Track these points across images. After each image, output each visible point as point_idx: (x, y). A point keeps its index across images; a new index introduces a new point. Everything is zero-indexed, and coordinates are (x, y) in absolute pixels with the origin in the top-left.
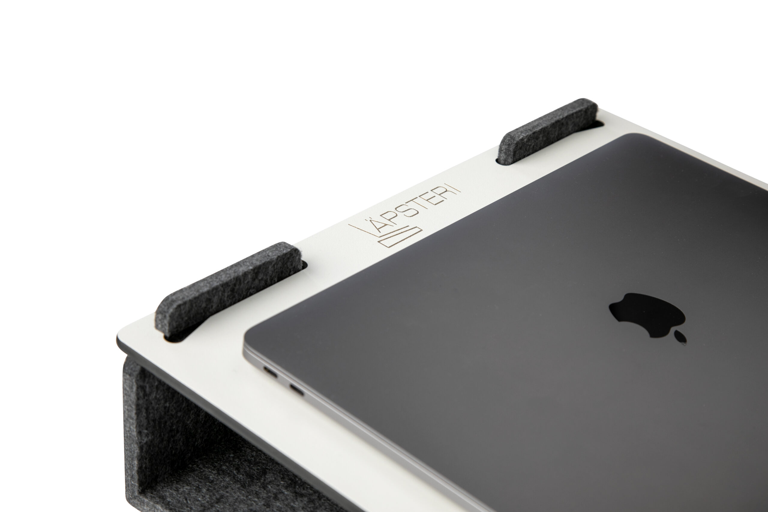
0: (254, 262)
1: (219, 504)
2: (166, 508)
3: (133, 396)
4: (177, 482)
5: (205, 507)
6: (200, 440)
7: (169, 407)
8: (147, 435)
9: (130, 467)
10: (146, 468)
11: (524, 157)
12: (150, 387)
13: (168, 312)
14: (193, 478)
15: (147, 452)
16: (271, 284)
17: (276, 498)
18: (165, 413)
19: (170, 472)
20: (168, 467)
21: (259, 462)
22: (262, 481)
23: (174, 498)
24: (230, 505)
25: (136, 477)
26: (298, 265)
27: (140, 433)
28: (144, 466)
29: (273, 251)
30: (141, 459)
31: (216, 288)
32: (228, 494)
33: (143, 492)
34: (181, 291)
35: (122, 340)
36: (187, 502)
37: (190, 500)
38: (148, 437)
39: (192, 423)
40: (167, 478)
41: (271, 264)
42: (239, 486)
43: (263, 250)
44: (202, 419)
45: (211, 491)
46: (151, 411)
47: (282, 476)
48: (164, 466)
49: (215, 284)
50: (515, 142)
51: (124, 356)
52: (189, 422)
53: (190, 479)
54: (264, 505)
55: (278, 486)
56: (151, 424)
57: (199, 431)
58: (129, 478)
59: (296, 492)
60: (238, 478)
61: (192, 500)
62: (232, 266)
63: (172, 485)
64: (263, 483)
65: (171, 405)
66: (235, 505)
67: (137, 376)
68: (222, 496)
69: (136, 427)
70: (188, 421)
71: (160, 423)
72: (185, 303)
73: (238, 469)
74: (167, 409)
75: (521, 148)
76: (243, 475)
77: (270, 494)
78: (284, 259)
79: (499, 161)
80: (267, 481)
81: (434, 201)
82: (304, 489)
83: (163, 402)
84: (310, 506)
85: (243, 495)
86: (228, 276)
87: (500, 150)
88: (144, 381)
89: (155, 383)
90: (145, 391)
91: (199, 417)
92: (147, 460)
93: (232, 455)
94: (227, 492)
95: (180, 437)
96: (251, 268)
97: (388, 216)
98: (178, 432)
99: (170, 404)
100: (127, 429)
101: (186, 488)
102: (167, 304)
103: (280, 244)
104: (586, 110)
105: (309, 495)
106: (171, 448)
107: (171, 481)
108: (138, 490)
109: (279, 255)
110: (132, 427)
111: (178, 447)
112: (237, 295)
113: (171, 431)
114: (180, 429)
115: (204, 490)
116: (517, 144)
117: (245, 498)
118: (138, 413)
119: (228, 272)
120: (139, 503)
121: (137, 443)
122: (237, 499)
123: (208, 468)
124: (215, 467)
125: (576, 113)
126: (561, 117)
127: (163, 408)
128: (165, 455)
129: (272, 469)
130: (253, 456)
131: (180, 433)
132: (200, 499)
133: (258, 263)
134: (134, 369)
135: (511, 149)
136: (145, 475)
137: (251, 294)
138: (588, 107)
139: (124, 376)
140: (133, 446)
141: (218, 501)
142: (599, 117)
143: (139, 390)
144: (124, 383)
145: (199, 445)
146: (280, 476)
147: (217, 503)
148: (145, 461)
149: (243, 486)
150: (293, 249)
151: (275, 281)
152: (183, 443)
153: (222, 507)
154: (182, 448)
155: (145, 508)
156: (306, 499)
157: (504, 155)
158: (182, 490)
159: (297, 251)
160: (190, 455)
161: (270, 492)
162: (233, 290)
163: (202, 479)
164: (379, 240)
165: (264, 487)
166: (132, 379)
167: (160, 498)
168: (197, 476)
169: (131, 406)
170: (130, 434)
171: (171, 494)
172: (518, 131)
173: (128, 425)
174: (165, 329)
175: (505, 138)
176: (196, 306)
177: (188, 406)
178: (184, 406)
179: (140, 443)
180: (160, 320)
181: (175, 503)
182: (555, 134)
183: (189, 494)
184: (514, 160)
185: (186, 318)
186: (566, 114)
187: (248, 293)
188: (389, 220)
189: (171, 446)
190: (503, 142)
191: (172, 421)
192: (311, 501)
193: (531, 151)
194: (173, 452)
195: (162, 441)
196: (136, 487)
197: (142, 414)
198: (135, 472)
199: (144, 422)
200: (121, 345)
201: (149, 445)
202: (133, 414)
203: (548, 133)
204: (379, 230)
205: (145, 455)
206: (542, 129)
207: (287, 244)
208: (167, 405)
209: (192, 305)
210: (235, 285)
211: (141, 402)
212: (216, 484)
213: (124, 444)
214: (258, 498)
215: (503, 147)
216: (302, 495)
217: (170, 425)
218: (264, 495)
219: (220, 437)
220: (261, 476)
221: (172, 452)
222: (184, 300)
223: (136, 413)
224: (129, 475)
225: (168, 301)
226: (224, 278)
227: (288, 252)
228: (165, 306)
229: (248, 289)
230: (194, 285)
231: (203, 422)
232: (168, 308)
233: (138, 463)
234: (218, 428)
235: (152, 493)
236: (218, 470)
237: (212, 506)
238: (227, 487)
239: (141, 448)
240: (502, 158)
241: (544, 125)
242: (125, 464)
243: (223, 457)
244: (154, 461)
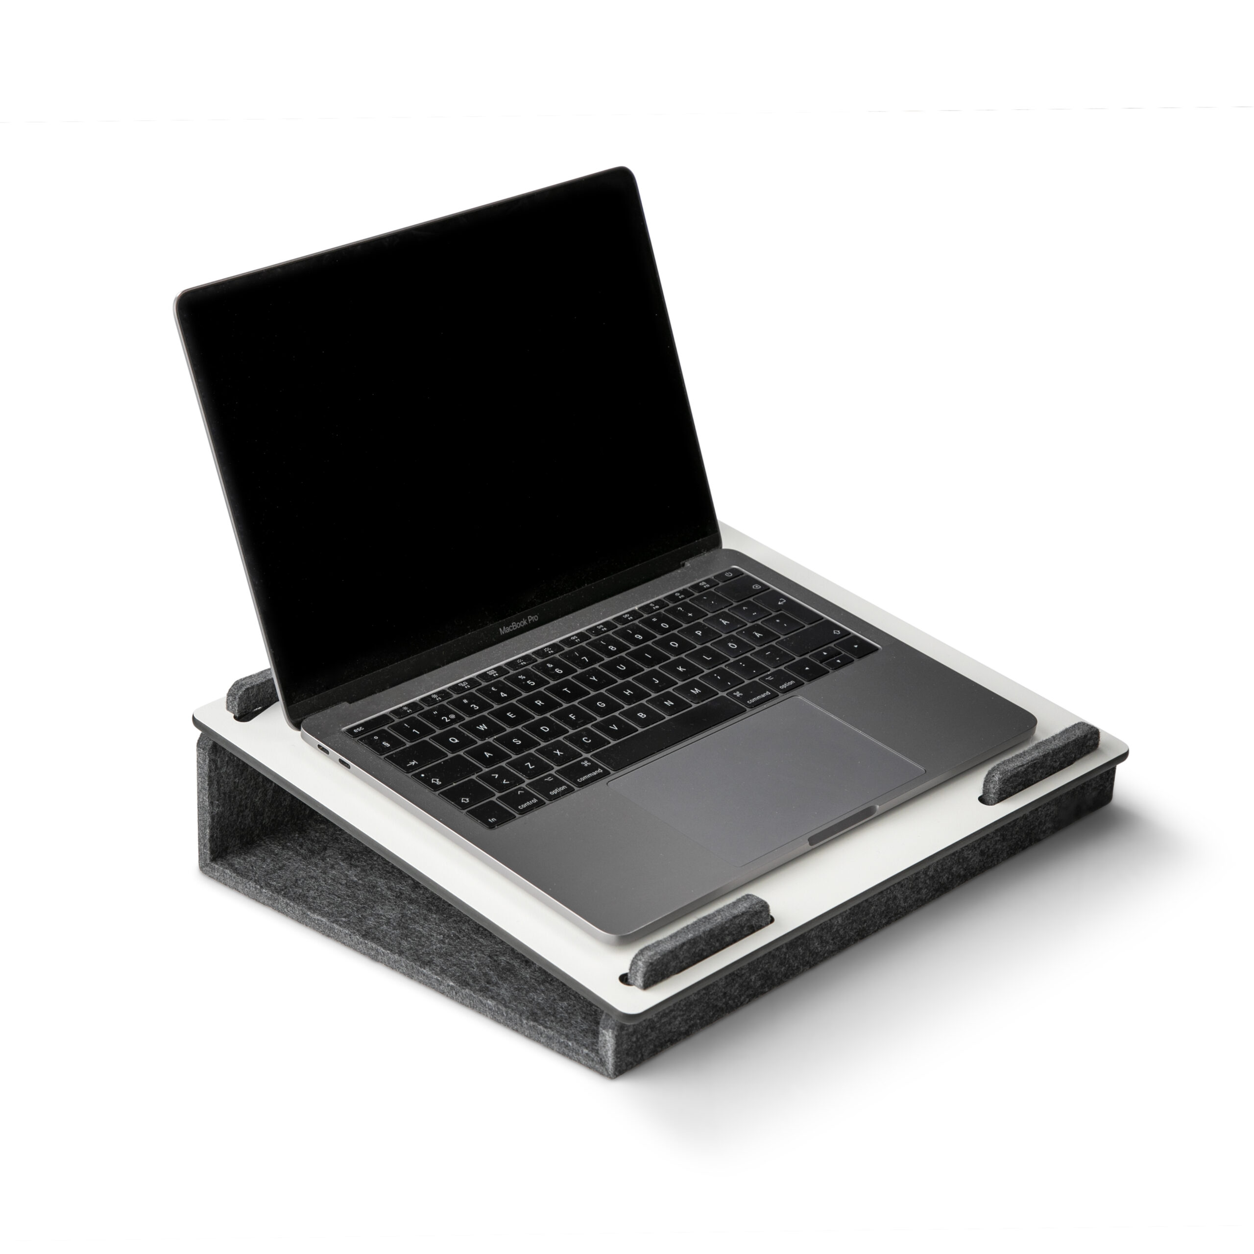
1: (282, 870)
2: (234, 872)
3: (206, 768)
4: (245, 854)
5: (268, 872)
6: (267, 819)
7: (238, 782)
8: (218, 806)
9: (203, 836)
10: (217, 837)
12: (221, 762)
13: (237, 694)
14: (260, 851)
15: (218, 822)
17: (332, 867)
18: (235, 788)
19: (239, 845)
20: (237, 841)
21: (321, 841)
23: (241, 865)
24: (290, 872)
25: (208, 845)
27: (211, 803)
28: (215, 835)
30: (212, 829)
32: (290, 864)
33: (214, 860)
34: (251, 677)
35: (197, 718)
36: (253, 869)
37: (255, 867)
38: (219, 808)
39: (260, 801)
40: (236, 850)
42: (300, 858)
44: (269, 799)
45: (275, 861)
46: (222, 784)
47: (340, 852)
48: (234, 839)
51: (198, 733)
52: (257, 800)
53: (257, 852)
55: (336, 859)
56: (222, 796)
57: (267, 810)
58: (202, 847)
59: (351, 864)
60: (300, 852)
61: (257, 867)
63: (241, 856)
64: (323, 857)
65: (240, 781)
66: (295, 872)
67: (210, 749)
68: (284, 865)
69: (208, 797)
70: (256, 798)
71: (230, 797)
72: (253, 687)
73: (301, 846)
74: (236, 784)
76: (305, 850)
77: (327, 865)
80: (326, 855)
82: (359, 862)
84: (362, 874)
85: (304, 865)
88: (216, 755)
89: (225, 758)
90: (216, 764)
91: (267, 796)
92: (218, 830)
93: (297, 835)
94: (289, 862)
95: (248, 813)
98: (246, 808)
99: (239, 779)
100: (201, 800)
101: (253, 858)
102: (237, 687)
105: (363, 866)
106: (240, 822)
107: (240, 853)
108: (210, 858)
110: (205, 798)
111: (247, 822)
113: (240, 806)
114: (249, 805)
115: (269, 861)
118: (210, 785)
120: (210, 870)
121: (209, 813)
122: (297, 867)
123: (275, 844)
124: (280, 844)
127: (233, 783)
128: (234, 828)
129: (332, 847)
130: (316, 836)
131: (248, 809)
132: (264, 867)
134: (207, 744)
136: (216, 844)
139: (198, 750)
140: (205, 816)
141: (280, 869)
143: (211, 763)
144: (198, 756)
145: (266, 823)
147: (279, 870)
148: (216, 830)
149: (305, 858)
152: (251, 819)
153: (284, 873)
154: (251, 824)
155: (216, 874)
156: (359, 869)
158: (249, 859)
160: (258, 832)
161: (328, 863)
163: (267, 852)
165: (323, 859)
166: (205, 753)
167: (229, 864)
168: (263, 850)
169: (204, 778)
170: (203, 804)
171: (239, 863)
173: (201, 796)
174: (235, 710)
176: (263, 691)
177: (256, 784)
178: (252, 783)
179: (212, 813)
180: (231, 702)
181: (242, 869)
183: (255, 862)
185: (254, 701)
189: (240, 820)
191: (241, 796)
194: (242, 826)
195: (232, 815)
196: (208, 855)
197: (214, 786)
198: (207, 841)
199: (216, 793)
200: (196, 723)
201: (221, 816)
202: (206, 786)
205: (216, 825)
208: (237, 780)
209: (259, 689)
211: (213, 774)
212: (280, 856)
213: (198, 814)
214: (317, 867)
216: (356, 866)
217: (239, 800)
218: (322, 864)
219: (287, 819)
220: (322, 852)
221: (241, 826)
222: (252, 685)
223: (208, 785)
224: (202, 844)
225: (238, 685)
228: (235, 689)
230: (262, 672)
231: (270, 802)
232: (238, 691)
233: (210, 832)
234: (285, 810)
235: (222, 861)
236: (283, 846)
237: (275, 872)
238: (290, 859)
239: (213, 818)
242: (199, 834)
243: (288, 837)
244: (224, 832)
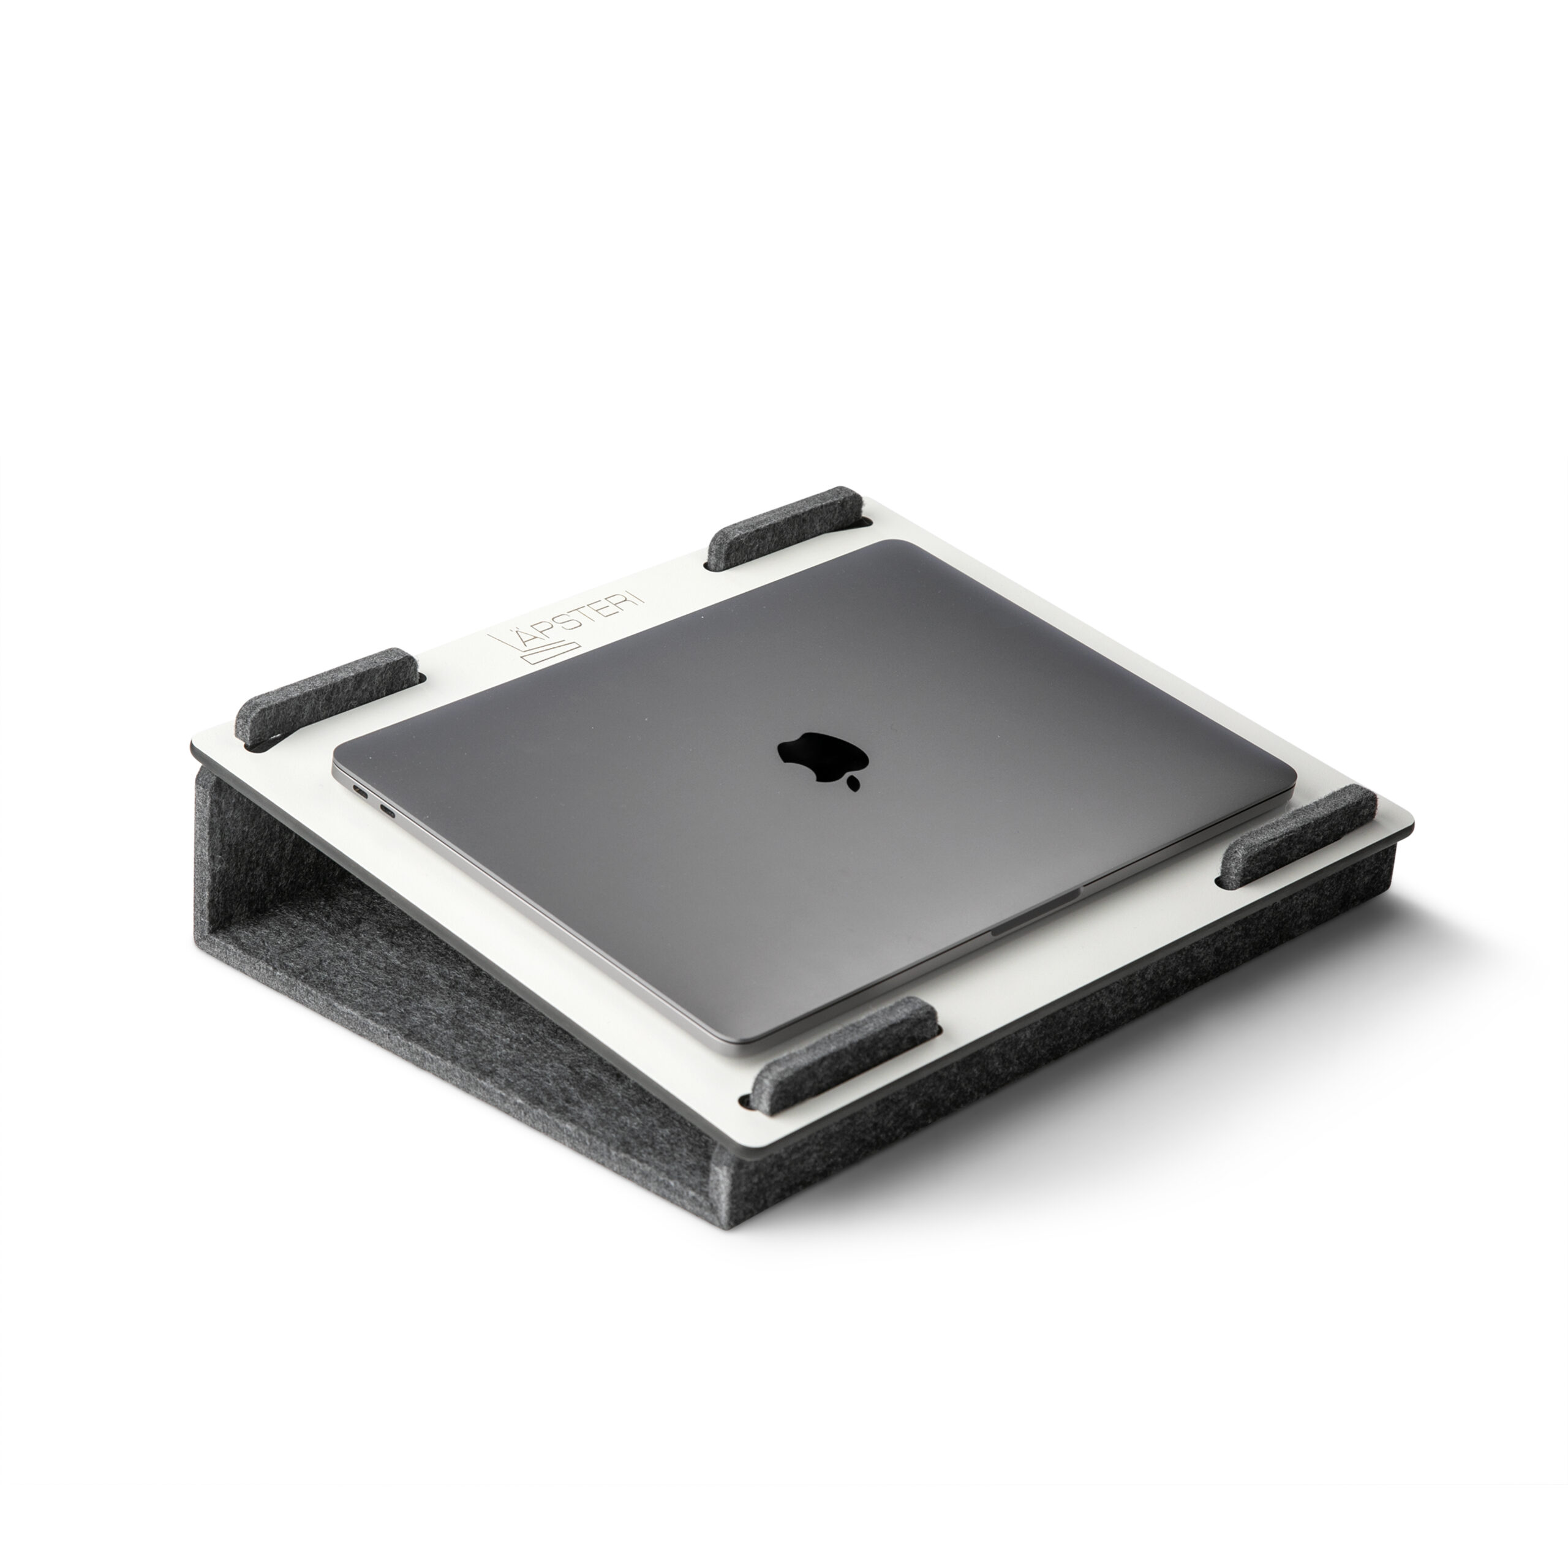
0: (357, 668)
1: (302, 948)
2: (239, 948)
3: (207, 812)
4: (255, 925)
5: (284, 950)
6: (284, 881)
7: (248, 831)
8: (221, 862)
9: (200, 900)
10: (218, 902)
11: (743, 562)
12: (226, 804)
13: (250, 716)
14: (274, 922)
15: (220, 883)
16: (378, 698)
17: (368, 946)
18: (243, 839)
19: (246, 914)
20: (244, 907)
22: (354, 930)
23: (250, 940)
24: (313, 950)
25: (207, 912)
26: (413, 677)
27: (212, 858)
28: (216, 900)
29: (382, 657)
30: (212, 891)
31: (308, 695)
32: (312, 940)
33: (213, 931)
34: (268, 694)
35: (195, 745)
36: (264, 944)
37: (268, 943)
38: (222, 865)
39: (276, 857)
40: (243, 920)
41: (379, 672)
42: (327, 933)
43: (370, 656)
45: (294, 936)
46: (226, 834)
47: (379, 926)
48: (241, 905)
49: (307, 690)
50: (728, 541)
51: (197, 765)
52: (271, 856)
53: (271, 923)
54: (353, 952)
55: (373, 935)
56: (226, 849)
57: (284, 869)
58: (199, 915)
59: (392, 942)
60: (326, 925)
61: (270, 943)
62: (330, 672)
63: (248, 927)
64: (356, 932)
65: (250, 830)
66: (319, 950)
67: (212, 787)
68: (305, 941)
69: (209, 850)
70: (270, 853)
71: (236, 850)
72: (270, 708)
73: (328, 917)
74: (245, 834)
75: (737, 550)
76: (333, 923)
77: (361, 943)
78: (394, 667)
79: (709, 565)
80: (360, 930)
81: (605, 612)
82: (402, 940)
83: (240, 824)
85: (330, 942)
86: (324, 681)
87: (710, 551)
88: (220, 795)
89: (232, 800)
90: (220, 808)
91: (285, 851)
92: (221, 892)
93: (322, 903)
94: (312, 938)
95: (260, 872)
96: (352, 674)
97: (540, 627)
98: (258, 865)
99: (249, 828)
100: (199, 853)
101: (265, 931)
102: (250, 707)
103: (391, 650)
104: (843, 503)
105: (408, 946)
106: (248, 884)
107: (248, 924)
108: (209, 929)
109: (388, 662)
110: (204, 850)
111: (258, 884)
112: (333, 706)
113: (250, 862)
114: (261, 861)
115: (285, 935)
116: (731, 544)
117: (332, 944)
118: (211, 834)
119: (324, 677)
120: (209, 944)
121: (209, 870)
122: (322, 945)
123: (293, 914)
124: (300, 913)
125: (826, 505)
126: (802, 511)
127: (241, 833)
128: (242, 890)
129: (368, 919)
130: (347, 905)
131: (260, 867)
132: (279, 942)
133: (362, 670)
134: (208, 780)
135: (723, 551)
136: (217, 911)
137: (352, 707)
138: (845, 498)
139: (197, 788)
140: (204, 874)
141: (300, 945)
142: (866, 512)
143: (214, 804)
144: (197, 796)
145: (283, 886)
146: (377, 926)
147: (299, 947)
148: (217, 893)
149: (332, 933)
150: (407, 656)
151: (382, 693)
152: (264, 880)
153: (304, 951)
154: (263, 886)
155: (216, 950)
156: (403, 949)
157: (714, 558)
158: (259, 932)
159: (412, 660)
160: (272, 897)
161: (362, 941)
162: (329, 700)
163: (284, 924)
164: (522, 656)
165: (356, 935)
166: (206, 792)
167: (233, 938)
168: (278, 921)
169: (204, 825)
170: (201, 859)
171: (246, 936)
172: (736, 526)
173: (199, 848)
174: (247, 737)
175: (716, 536)
176: (283, 713)
177: (270, 835)
178: (266, 834)
179: (213, 870)
180: (241, 726)
181: (250, 944)
182: (793, 534)
183: (267, 937)
184: (726, 565)
185: (271, 726)
186: (808, 508)
187: (349, 705)
188: (541, 632)
189: (249, 881)
190: (714, 540)
191: (251, 850)
192: (408, 951)
193: (754, 554)
194: (252, 889)
195: (238, 873)
196: (206, 925)
197: (216, 835)
198: (205, 907)
199: (219, 845)
200: (195, 753)
201: (224, 874)
202: (206, 835)
203: (782, 532)
204: (526, 643)
205: (218, 886)
206: (770, 525)
207: (401, 650)
208: (246, 828)
209: (278, 711)
210: (332, 693)
211: (215, 820)
212: (300, 930)
213: (195, 871)
214: (347, 945)
215: (714, 547)
216: (399, 946)
217: (249, 854)
218: (354, 941)
219: (310, 881)
220: (355, 925)
221: (250, 889)
222: (270, 705)
223: (209, 833)
224: (199, 910)
225: (250, 705)
226: (319, 684)
227: (401, 660)
228: (247, 710)
229: (348, 701)
230: (282, 689)
231: (288, 858)
232: (251, 712)
233: (209, 895)
235: (224, 934)
236: (304, 916)
237: (293, 950)
238: (313, 933)
239: (213, 877)
240: (712, 562)
241: (774, 521)
242: (195, 897)
243: (312, 904)
244: (228, 896)
